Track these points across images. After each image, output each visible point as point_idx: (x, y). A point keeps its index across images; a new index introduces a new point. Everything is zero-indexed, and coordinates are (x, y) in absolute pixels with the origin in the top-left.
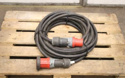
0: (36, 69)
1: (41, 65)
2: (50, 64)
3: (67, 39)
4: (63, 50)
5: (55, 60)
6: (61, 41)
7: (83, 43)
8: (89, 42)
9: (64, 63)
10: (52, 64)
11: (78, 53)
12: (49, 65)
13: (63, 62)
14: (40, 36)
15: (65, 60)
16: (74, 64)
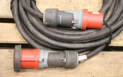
0: (13, 70)
1: (21, 61)
2: (40, 60)
3: (72, 14)
4: (64, 34)
5: (49, 53)
6: (61, 17)
7: (104, 21)
8: (114, 18)
9: (65, 59)
10: (43, 60)
11: (92, 40)
12: (39, 62)
13: (65, 57)
14: (20, 5)
15: (68, 52)
16: (85, 60)
